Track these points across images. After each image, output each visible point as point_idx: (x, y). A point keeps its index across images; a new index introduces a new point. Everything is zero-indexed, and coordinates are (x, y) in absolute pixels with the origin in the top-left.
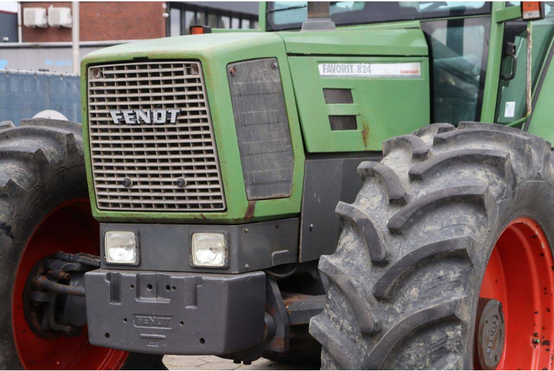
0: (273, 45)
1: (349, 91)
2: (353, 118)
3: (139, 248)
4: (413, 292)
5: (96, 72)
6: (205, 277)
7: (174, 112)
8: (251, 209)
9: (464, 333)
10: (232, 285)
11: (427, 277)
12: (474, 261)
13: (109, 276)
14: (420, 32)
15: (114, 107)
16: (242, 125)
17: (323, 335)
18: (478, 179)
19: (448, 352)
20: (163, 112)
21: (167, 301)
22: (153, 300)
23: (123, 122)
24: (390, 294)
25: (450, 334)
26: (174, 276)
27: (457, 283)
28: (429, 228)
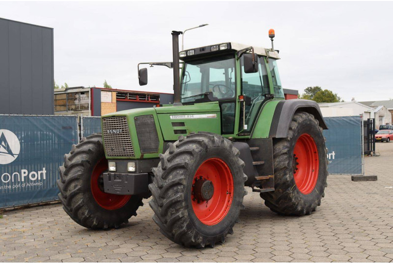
0: (152, 111)
1: (183, 123)
2: (185, 130)
3: (116, 167)
4: (171, 177)
5: (104, 120)
6: (129, 174)
7: (121, 130)
8: (142, 156)
9: (184, 187)
10: (135, 176)
11: (174, 173)
12: (188, 169)
13: (108, 174)
14: (218, 104)
15: (108, 129)
16: (139, 133)
17: (151, 188)
18: (193, 147)
19: (179, 192)
20: (119, 130)
21: (120, 180)
22: (119, 180)
23: (110, 133)
24: (165, 177)
25: (179, 187)
26: (122, 174)
27: (182, 174)
28: (177, 160)
